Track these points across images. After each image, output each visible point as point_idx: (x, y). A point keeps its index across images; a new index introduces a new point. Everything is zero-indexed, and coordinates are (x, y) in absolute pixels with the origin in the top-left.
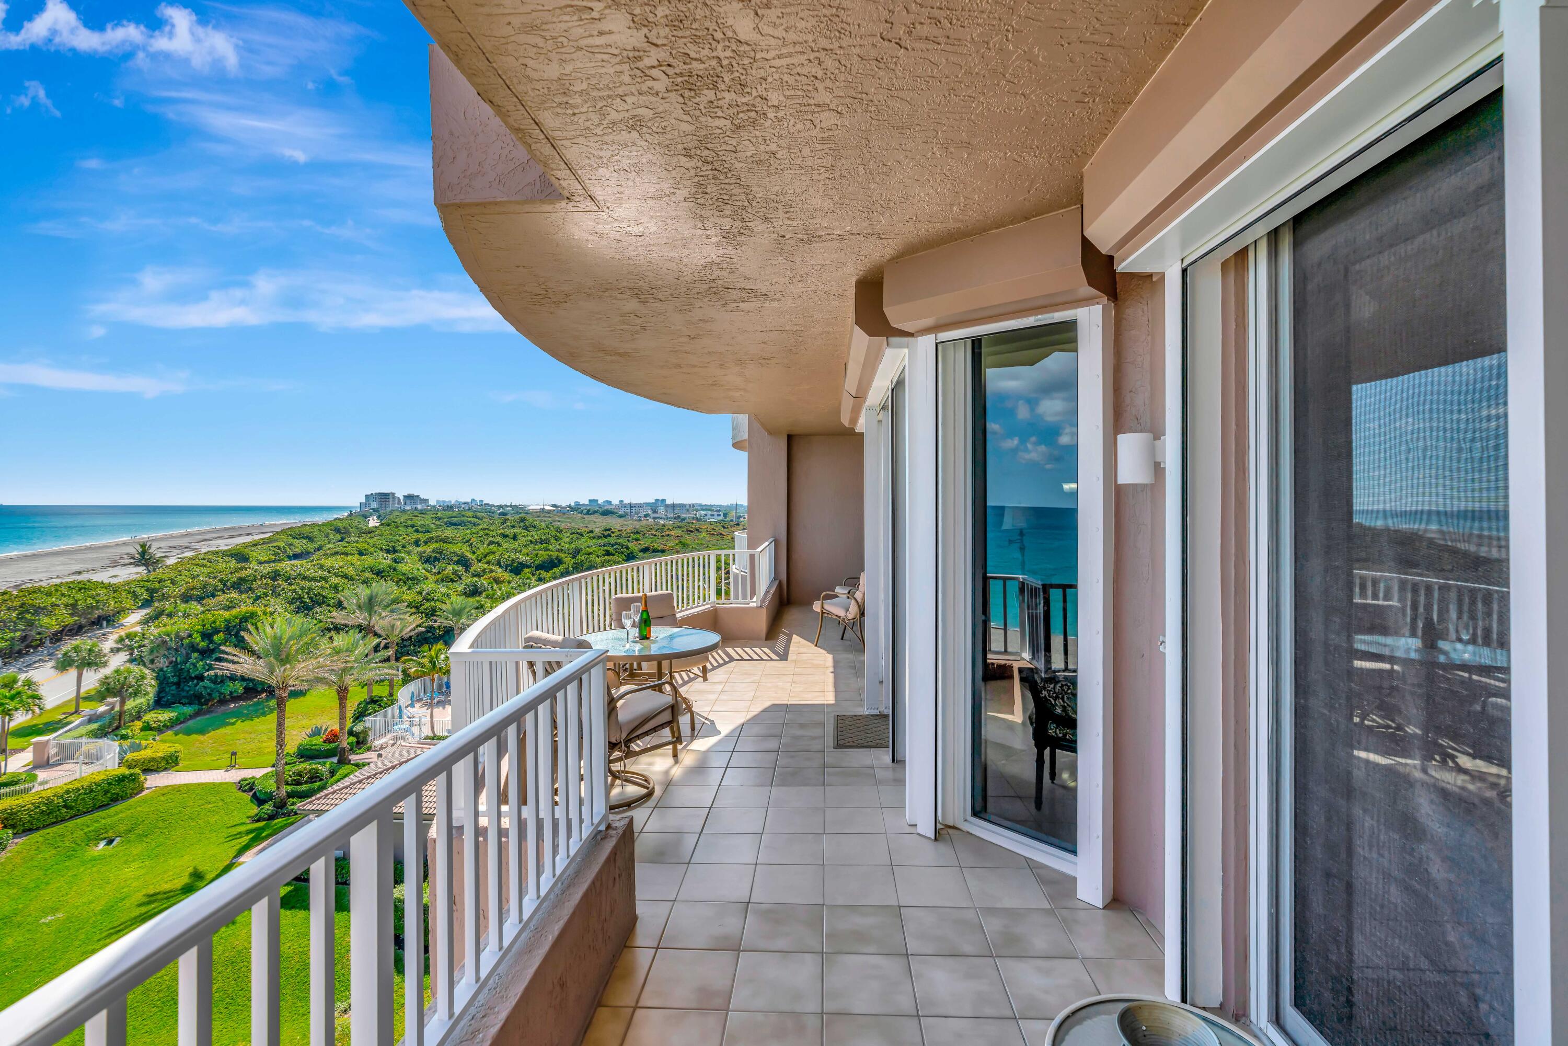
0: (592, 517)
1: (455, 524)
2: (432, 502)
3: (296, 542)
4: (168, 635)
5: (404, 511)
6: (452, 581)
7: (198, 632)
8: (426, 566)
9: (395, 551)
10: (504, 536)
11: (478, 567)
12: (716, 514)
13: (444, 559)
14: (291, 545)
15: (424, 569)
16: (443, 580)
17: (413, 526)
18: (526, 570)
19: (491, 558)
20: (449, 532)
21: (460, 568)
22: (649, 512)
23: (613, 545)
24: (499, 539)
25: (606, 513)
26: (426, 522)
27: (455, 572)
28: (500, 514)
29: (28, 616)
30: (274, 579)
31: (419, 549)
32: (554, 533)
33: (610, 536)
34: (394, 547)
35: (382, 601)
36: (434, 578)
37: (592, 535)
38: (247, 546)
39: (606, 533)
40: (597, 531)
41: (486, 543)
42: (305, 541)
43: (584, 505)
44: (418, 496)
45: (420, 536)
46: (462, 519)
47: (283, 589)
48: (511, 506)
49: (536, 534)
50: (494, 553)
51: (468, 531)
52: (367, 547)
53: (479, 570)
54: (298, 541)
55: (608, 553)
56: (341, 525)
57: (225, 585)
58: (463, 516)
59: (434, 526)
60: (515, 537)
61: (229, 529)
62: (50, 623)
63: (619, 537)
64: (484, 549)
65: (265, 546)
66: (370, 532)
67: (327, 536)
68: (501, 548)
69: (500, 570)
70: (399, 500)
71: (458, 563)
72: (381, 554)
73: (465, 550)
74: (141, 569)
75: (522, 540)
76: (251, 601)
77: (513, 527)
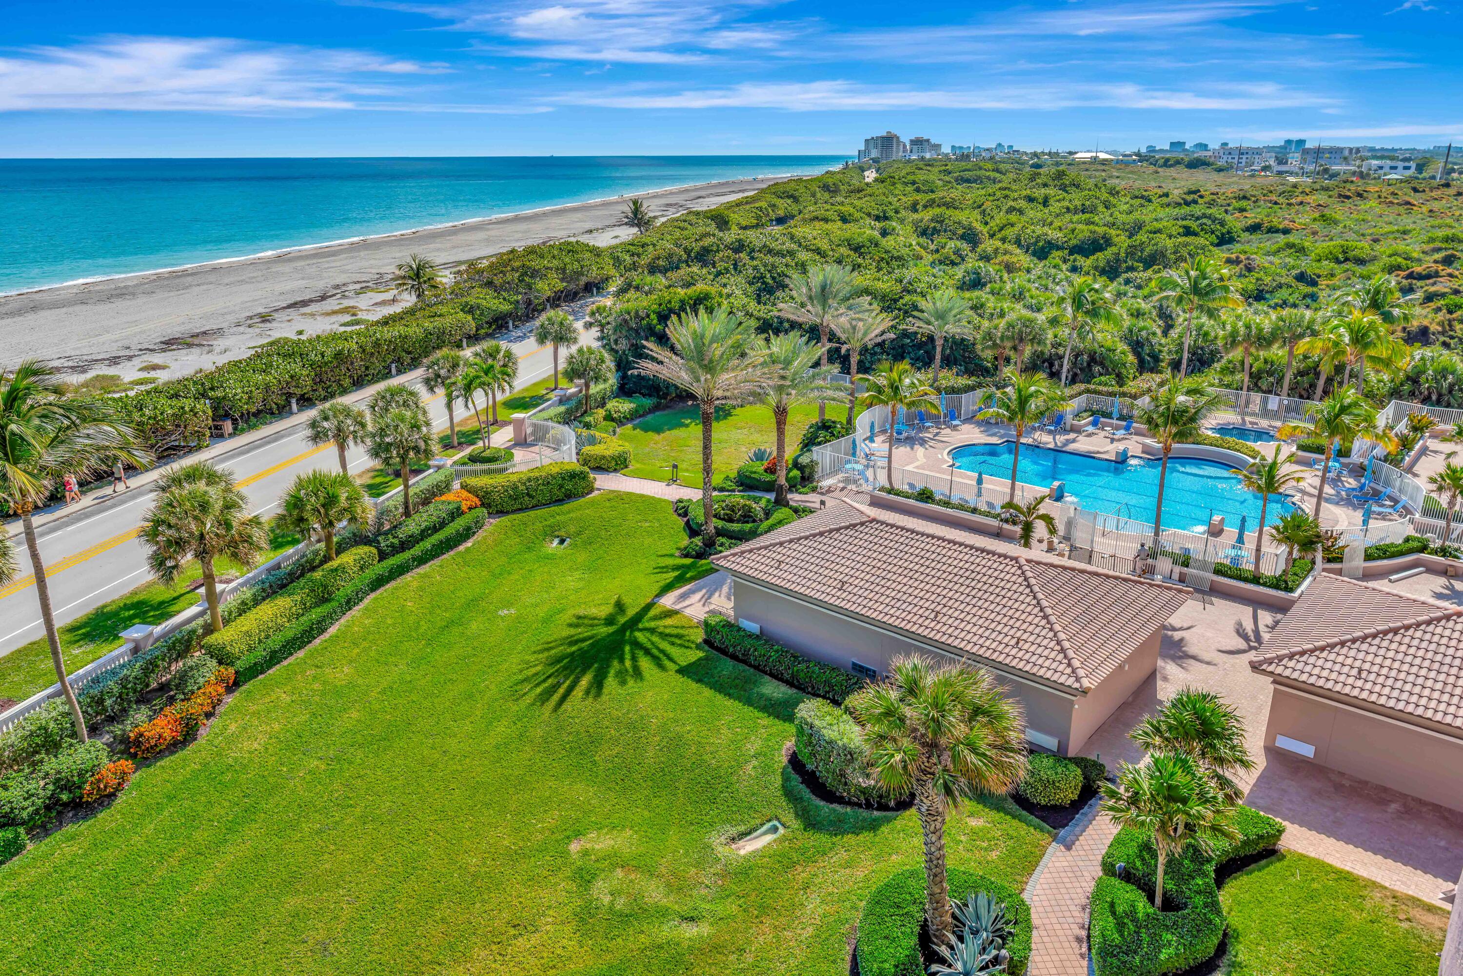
0: (1172, 172)
1: (968, 181)
2: (946, 149)
3: (779, 202)
4: (629, 313)
5: (909, 161)
6: (953, 264)
7: (654, 312)
8: (922, 240)
9: (886, 218)
10: (1031, 199)
11: (988, 245)
12: (1400, 164)
13: (945, 231)
14: (774, 205)
15: (918, 244)
16: (941, 262)
17: (914, 183)
18: (1056, 254)
19: (1010, 232)
20: (956, 192)
21: (965, 246)
22: (1272, 162)
23: (1198, 219)
24: (1022, 204)
25: (1195, 164)
26: (932, 177)
27: (957, 252)
28: (1032, 166)
29: (526, 279)
30: (737, 251)
31: (916, 216)
32: (1105, 196)
33: (1195, 202)
34: (884, 212)
35: (838, 291)
36: (930, 258)
37: (1165, 200)
38: (730, 206)
39: (1189, 198)
40: (1176, 194)
41: (1004, 209)
42: (789, 201)
43: (1161, 151)
44: (928, 141)
45: (919, 197)
46: (978, 173)
47: (744, 265)
48: (1050, 154)
49: (1076, 198)
50: (1012, 225)
51: (983, 192)
52: (852, 210)
53: (989, 250)
54: (782, 201)
55: (1188, 232)
56: (830, 181)
57: (689, 255)
58: (980, 168)
59: (940, 183)
60: (1045, 202)
61: (723, 184)
62: (544, 288)
63: (1211, 204)
64: (1000, 218)
65: (748, 207)
66: (860, 191)
67: (813, 195)
68: (1024, 219)
69: (1018, 251)
70: (905, 146)
71: (963, 237)
72: (868, 221)
73: (973, 218)
74: (635, 230)
75: (1055, 207)
76: (712, 277)
77: (1045, 185)
